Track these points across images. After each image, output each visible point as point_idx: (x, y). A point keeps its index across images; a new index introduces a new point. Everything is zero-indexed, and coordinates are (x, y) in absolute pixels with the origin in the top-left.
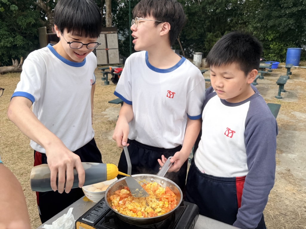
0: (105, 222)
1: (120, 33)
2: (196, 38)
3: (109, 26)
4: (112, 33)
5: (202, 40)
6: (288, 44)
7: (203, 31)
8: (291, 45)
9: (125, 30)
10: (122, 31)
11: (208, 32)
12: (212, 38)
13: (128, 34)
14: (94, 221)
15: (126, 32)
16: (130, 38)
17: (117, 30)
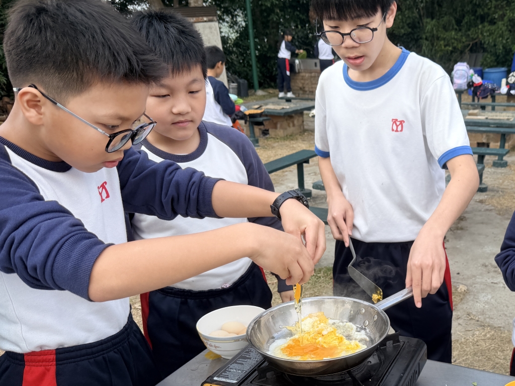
0: (260, 379)
1: (224, 20)
2: (403, 31)
3: (196, 5)
4: (206, 21)
5: (416, 37)
7: (418, 16)
9: (236, 13)
10: (227, 15)
11: (427, 17)
12: (437, 31)
13: (244, 24)
14: (238, 379)
15: (239, 19)
16: (251, 31)
17: (216, 15)
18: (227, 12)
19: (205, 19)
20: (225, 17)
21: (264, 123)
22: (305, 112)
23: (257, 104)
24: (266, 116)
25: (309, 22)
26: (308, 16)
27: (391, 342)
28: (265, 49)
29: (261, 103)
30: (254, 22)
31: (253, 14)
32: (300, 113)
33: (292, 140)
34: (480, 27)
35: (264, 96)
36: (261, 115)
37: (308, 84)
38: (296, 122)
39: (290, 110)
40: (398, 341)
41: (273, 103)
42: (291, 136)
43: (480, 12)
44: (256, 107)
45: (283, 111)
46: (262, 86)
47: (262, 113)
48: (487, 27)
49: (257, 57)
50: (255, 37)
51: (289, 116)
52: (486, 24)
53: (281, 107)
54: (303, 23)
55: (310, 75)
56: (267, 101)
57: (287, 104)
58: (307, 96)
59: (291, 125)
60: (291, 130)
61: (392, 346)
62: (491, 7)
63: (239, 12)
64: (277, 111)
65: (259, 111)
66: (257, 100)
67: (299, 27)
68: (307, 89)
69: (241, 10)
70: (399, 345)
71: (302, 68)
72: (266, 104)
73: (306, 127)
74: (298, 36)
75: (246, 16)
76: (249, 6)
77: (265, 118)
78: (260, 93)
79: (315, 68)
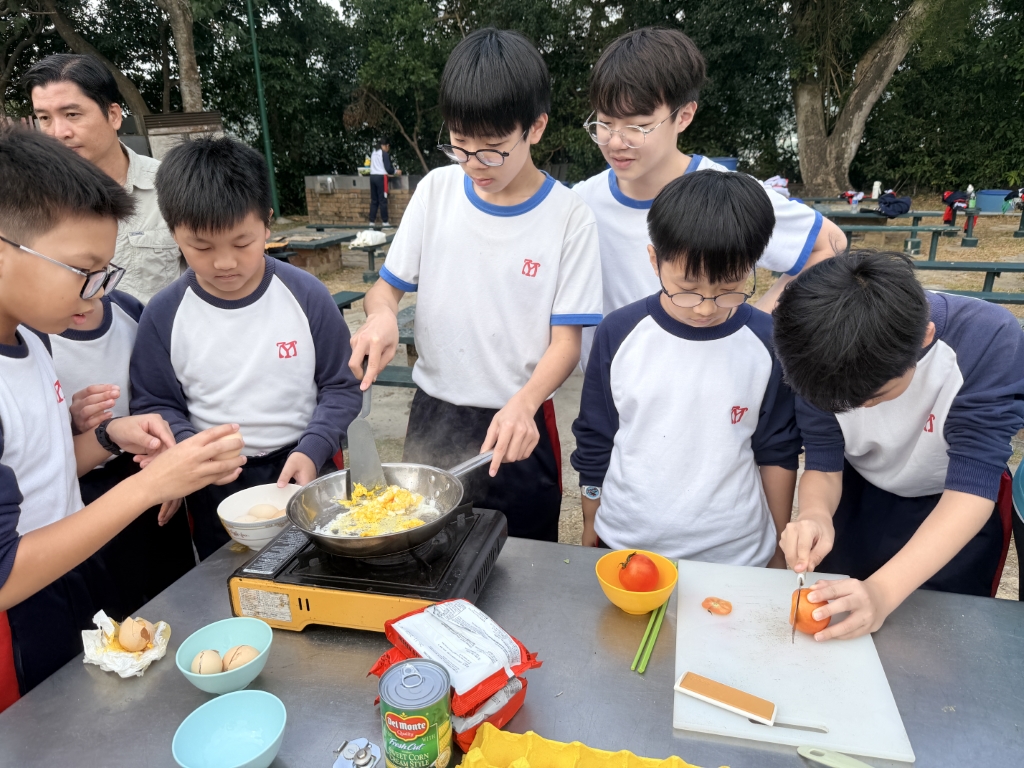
1: (230, 129)
3: (194, 110)
4: (207, 131)
6: (705, 149)
8: (712, 151)
9: (246, 119)
10: (235, 123)
13: (257, 132)
15: (250, 127)
16: (267, 142)
17: (220, 122)
18: (235, 118)
19: (206, 128)
20: (232, 124)
21: (289, 259)
22: (343, 244)
23: (279, 236)
24: (292, 250)
25: (343, 129)
26: (341, 121)
27: (463, 515)
28: (287, 165)
29: (283, 233)
30: (271, 131)
31: (269, 122)
32: (336, 245)
33: (327, 280)
34: (563, 130)
35: (287, 225)
36: (284, 249)
37: (345, 208)
38: (331, 257)
39: (323, 242)
40: (472, 514)
41: (300, 234)
42: (325, 274)
43: (561, 111)
44: (278, 238)
45: (314, 243)
46: (283, 212)
47: (286, 246)
48: (572, 130)
49: (276, 174)
50: (273, 150)
51: (321, 249)
52: (570, 127)
53: (311, 238)
54: (335, 131)
55: (347, 196)
56: (291, 231)
57: (318, 233)
58: (344, 224)
59: (325, 260)
60: (325, 267)
61: (463, 520)
62: (575, 106)
63: (249, 118)
64: (306, 244)
65: (282, 245)
66: (278, 230)
67: (331, 135)
68: (344, 214)
69: (253, 115)
70: (473, 519)
71: (336, 187)
72: (291, 235)
73: (344, 263)
74: (328, 147)
75: (260, 122)
76: (263, 110)
77: (291, 253)
78: (282, 221)
79: (353, 187)
